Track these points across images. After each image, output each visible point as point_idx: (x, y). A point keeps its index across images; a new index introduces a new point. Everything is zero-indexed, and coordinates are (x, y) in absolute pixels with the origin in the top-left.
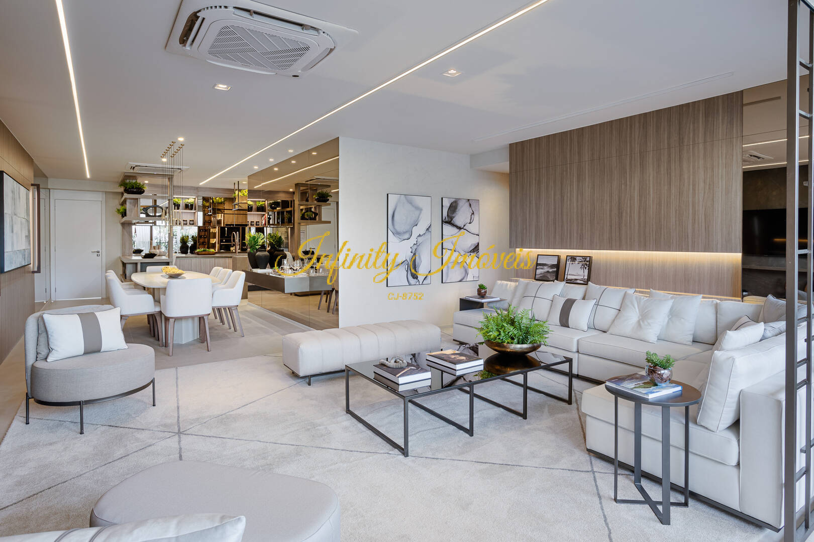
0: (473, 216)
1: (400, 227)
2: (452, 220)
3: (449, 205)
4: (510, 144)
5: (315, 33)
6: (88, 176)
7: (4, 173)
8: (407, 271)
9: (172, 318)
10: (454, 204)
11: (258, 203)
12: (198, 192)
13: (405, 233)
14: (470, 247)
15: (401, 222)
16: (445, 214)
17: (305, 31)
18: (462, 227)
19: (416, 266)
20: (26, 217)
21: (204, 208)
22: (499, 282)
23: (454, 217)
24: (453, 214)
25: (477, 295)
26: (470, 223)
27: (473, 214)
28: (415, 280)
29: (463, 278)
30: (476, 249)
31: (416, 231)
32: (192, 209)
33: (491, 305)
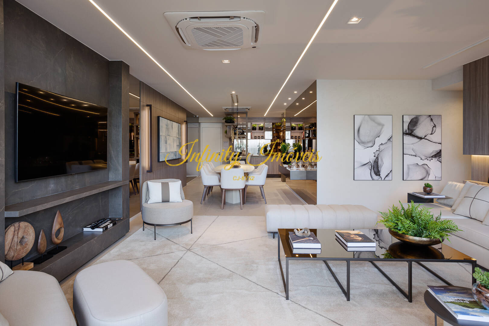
0: (434, 128)
1: (363, 138)
2: (412, 132)
3: (409, 121)
4: (464, 65)
5: (238, 19)
6: (212, 116)
7: (160, 117)
8: (371, 170)
9: (224, 189)
10: (415, 120)
11: (299, 125)
12: (265, 120)
13: (368, 142)
14: (432, 153)
15: (365, 134)
16: (406, 127)
17: (232, 20)
18: (423, 137)
19: (379, 167)
20: (177, 136)
21: (272, 129)
22: (450, 183)
23: (414, 130)
24: (413, 127)
25: (423, 192)
26: (431, 134)
27: (435, 126)
28: (378, 177)
29: (425, 178)
30: (438, 155)
31: (378, 141)
32: (262, 130)
33: (440, 201)
